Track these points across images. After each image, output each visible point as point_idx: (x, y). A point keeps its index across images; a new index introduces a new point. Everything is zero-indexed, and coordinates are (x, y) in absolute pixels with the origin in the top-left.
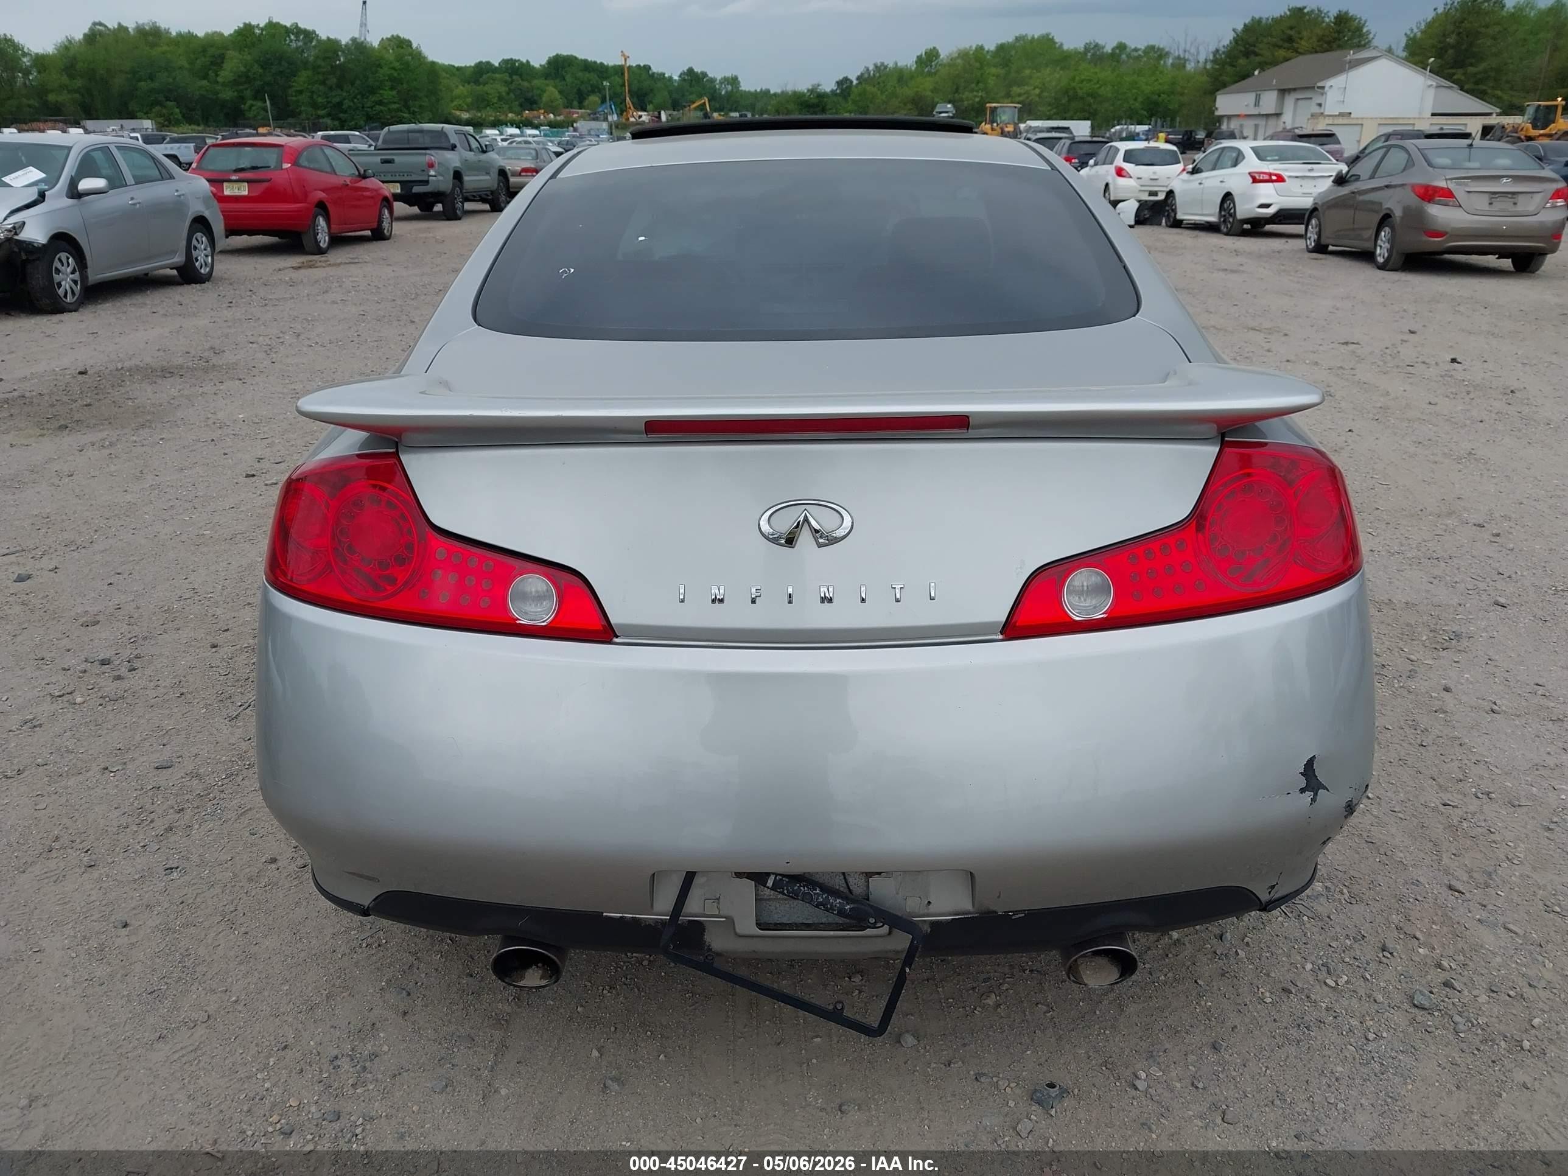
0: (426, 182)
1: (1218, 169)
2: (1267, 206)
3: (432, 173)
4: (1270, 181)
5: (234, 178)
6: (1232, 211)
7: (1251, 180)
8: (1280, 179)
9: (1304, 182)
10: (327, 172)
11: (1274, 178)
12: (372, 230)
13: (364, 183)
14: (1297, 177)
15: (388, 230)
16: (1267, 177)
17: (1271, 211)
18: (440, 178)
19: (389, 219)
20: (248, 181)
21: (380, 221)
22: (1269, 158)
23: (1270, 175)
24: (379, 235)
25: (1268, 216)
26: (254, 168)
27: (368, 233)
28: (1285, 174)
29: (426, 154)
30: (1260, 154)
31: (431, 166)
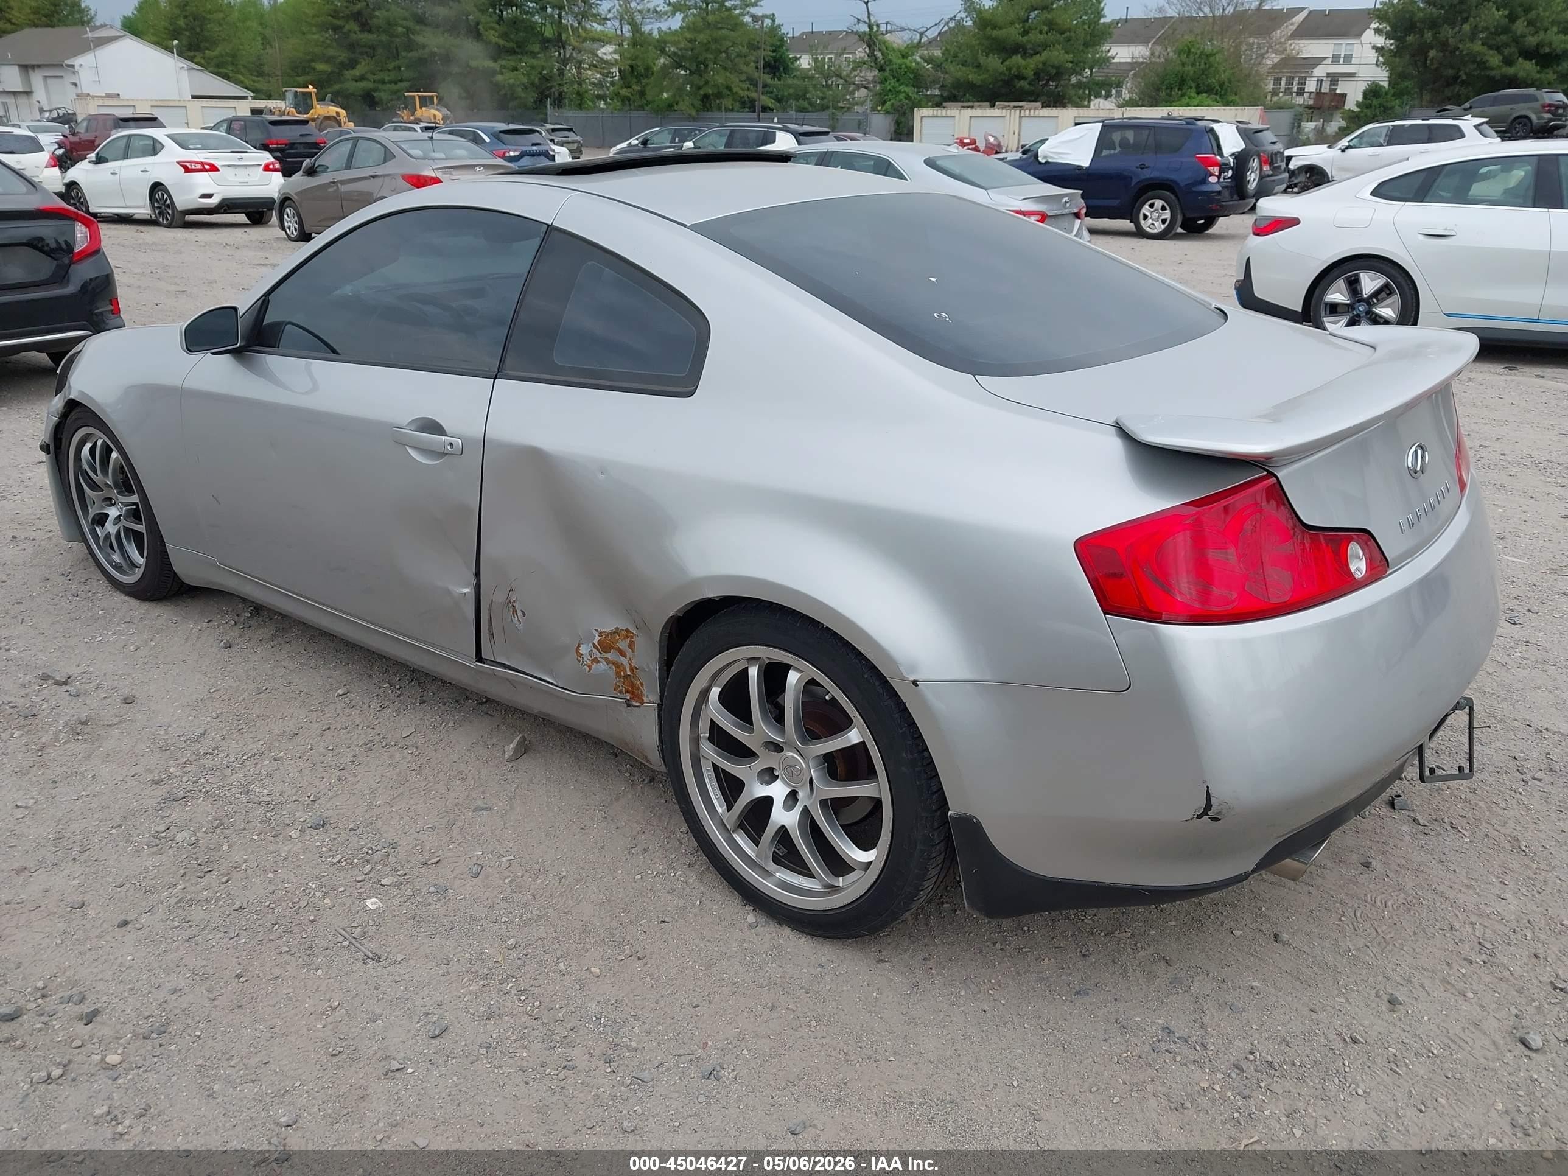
1: (131, 158)
2: (210, 196)
4: (204, 170)
6: (168, 202)
7: (183, 170)
8: (214, 168)
9: (238, 171)
11: (207, 167)
14: (229, 166)
16: (199, 166)
17: (214, 201)
22: (191, 147)
23: (202, 164)
25: (213, 206)
28: (217, 163)
30: (182, 142)
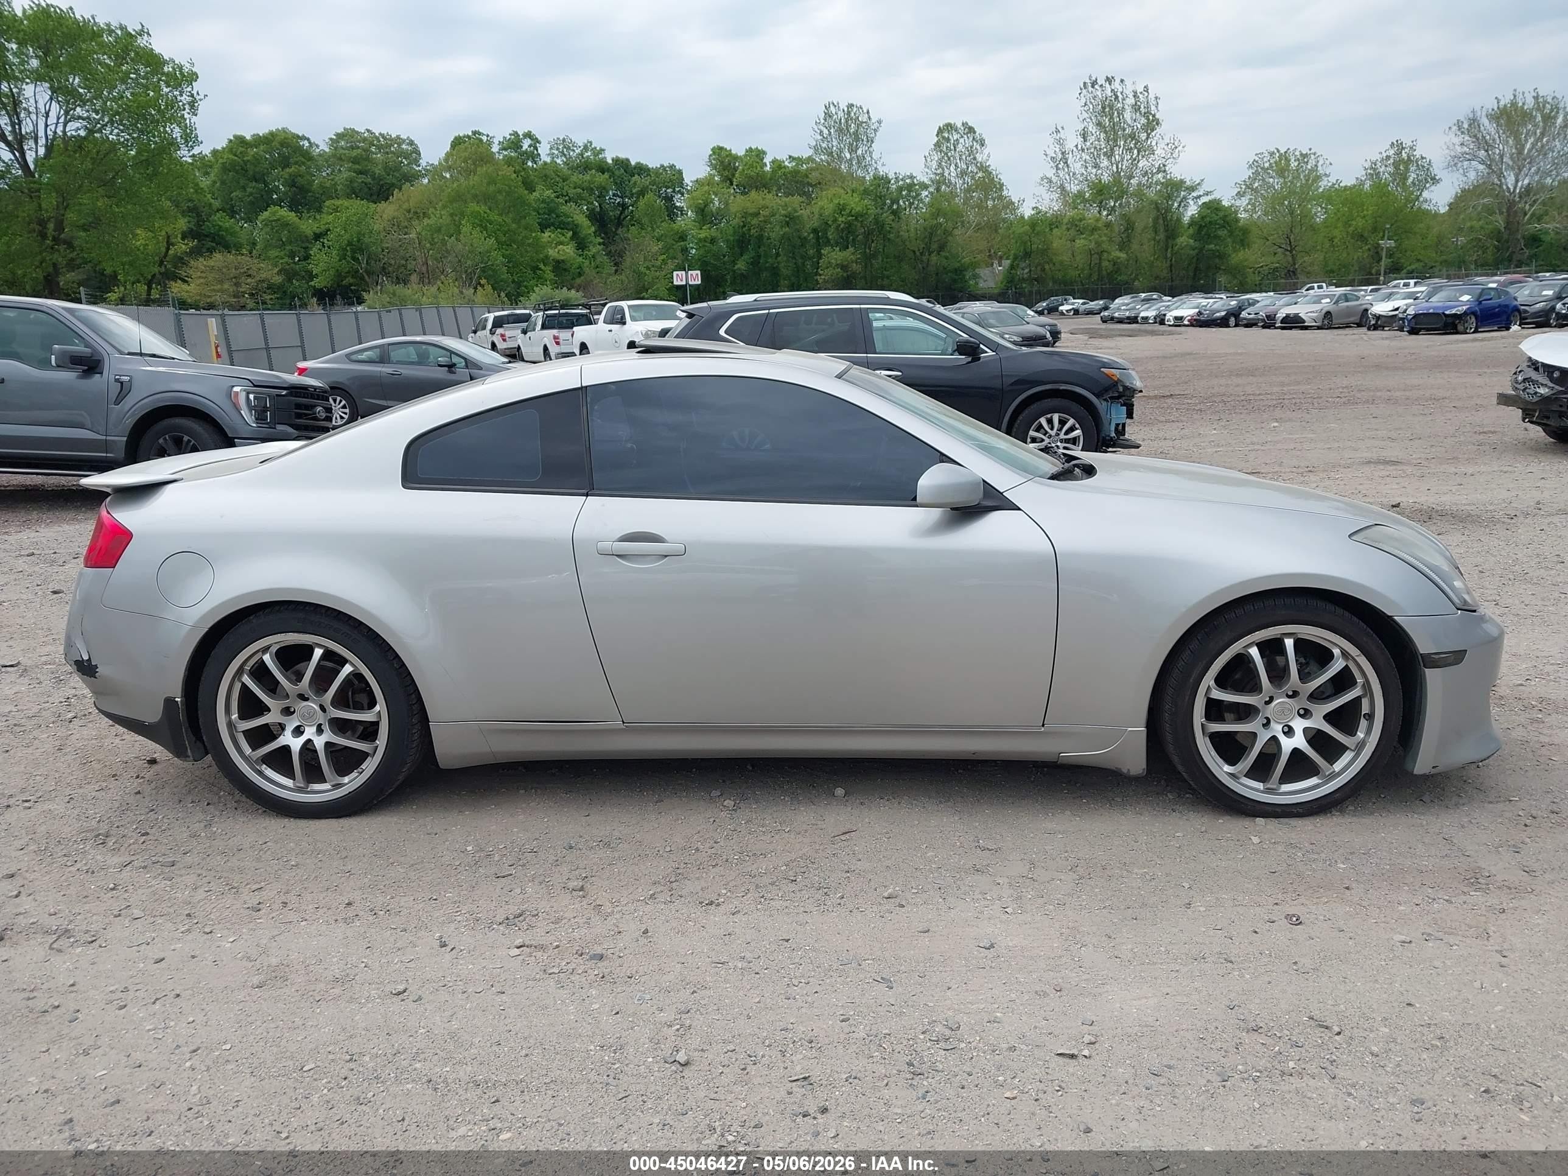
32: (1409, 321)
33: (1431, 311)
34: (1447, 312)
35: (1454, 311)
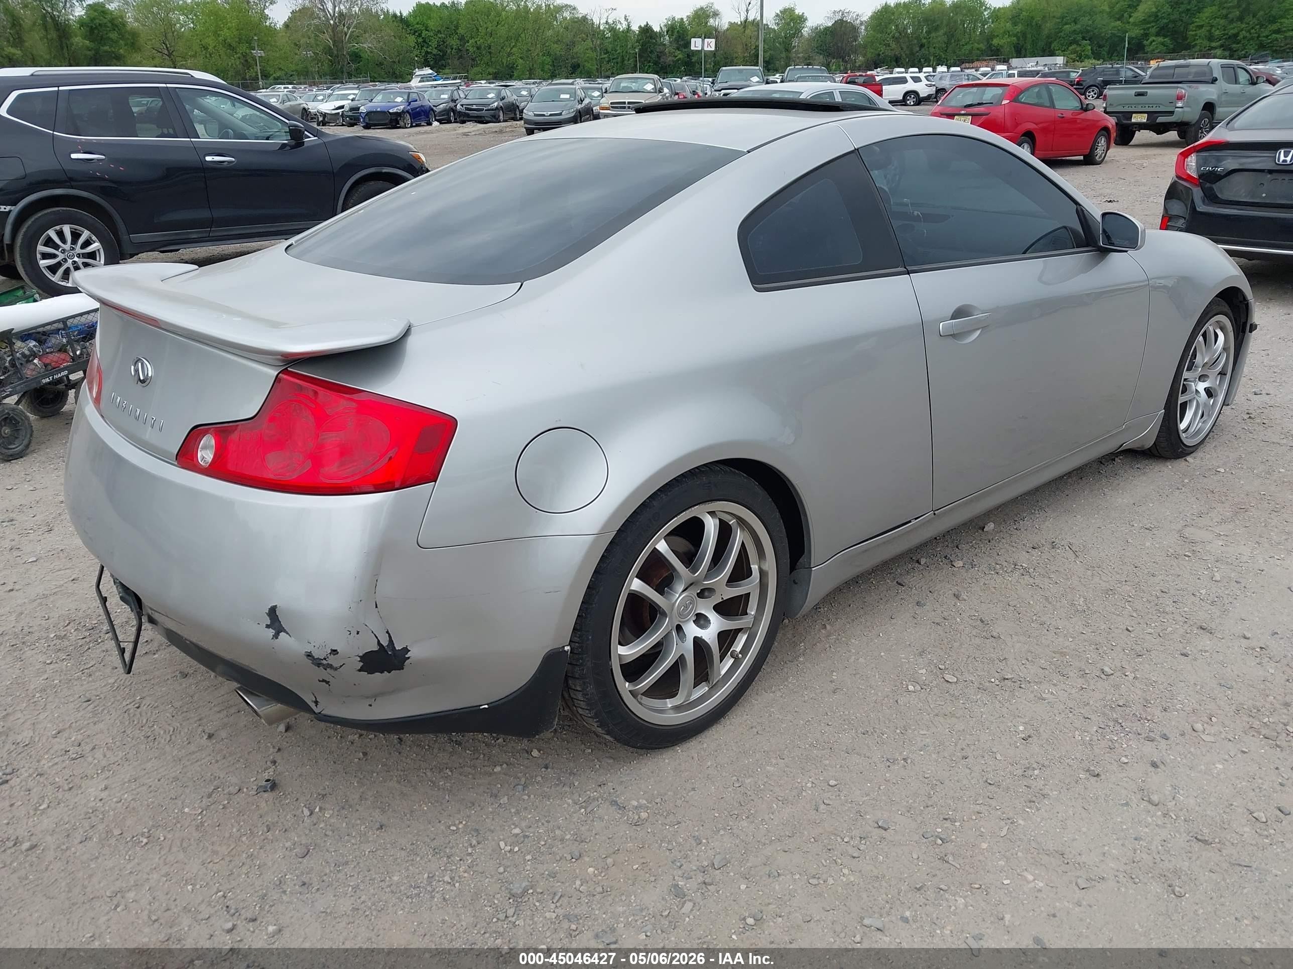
0: (1172, 113)
3: (1180, 104)
5: (963, 112)
10: (1046, 107)
12: (1085, 156)
13: (1084, 115)
15: (1100, 157)
18: (1186, 109)
19: (1105, 146)
20: (972, 115)
21: (1093, 148)
24: (1090, 160)
26: (979, 104)
27: (1081, 158)
29: (1178, 87)
31: (1180, 98)
32: (364, 119)
33: (379, 110)
34: (391, 111)
35: (395, 110)
